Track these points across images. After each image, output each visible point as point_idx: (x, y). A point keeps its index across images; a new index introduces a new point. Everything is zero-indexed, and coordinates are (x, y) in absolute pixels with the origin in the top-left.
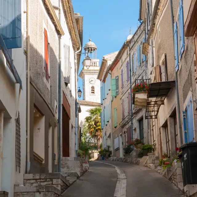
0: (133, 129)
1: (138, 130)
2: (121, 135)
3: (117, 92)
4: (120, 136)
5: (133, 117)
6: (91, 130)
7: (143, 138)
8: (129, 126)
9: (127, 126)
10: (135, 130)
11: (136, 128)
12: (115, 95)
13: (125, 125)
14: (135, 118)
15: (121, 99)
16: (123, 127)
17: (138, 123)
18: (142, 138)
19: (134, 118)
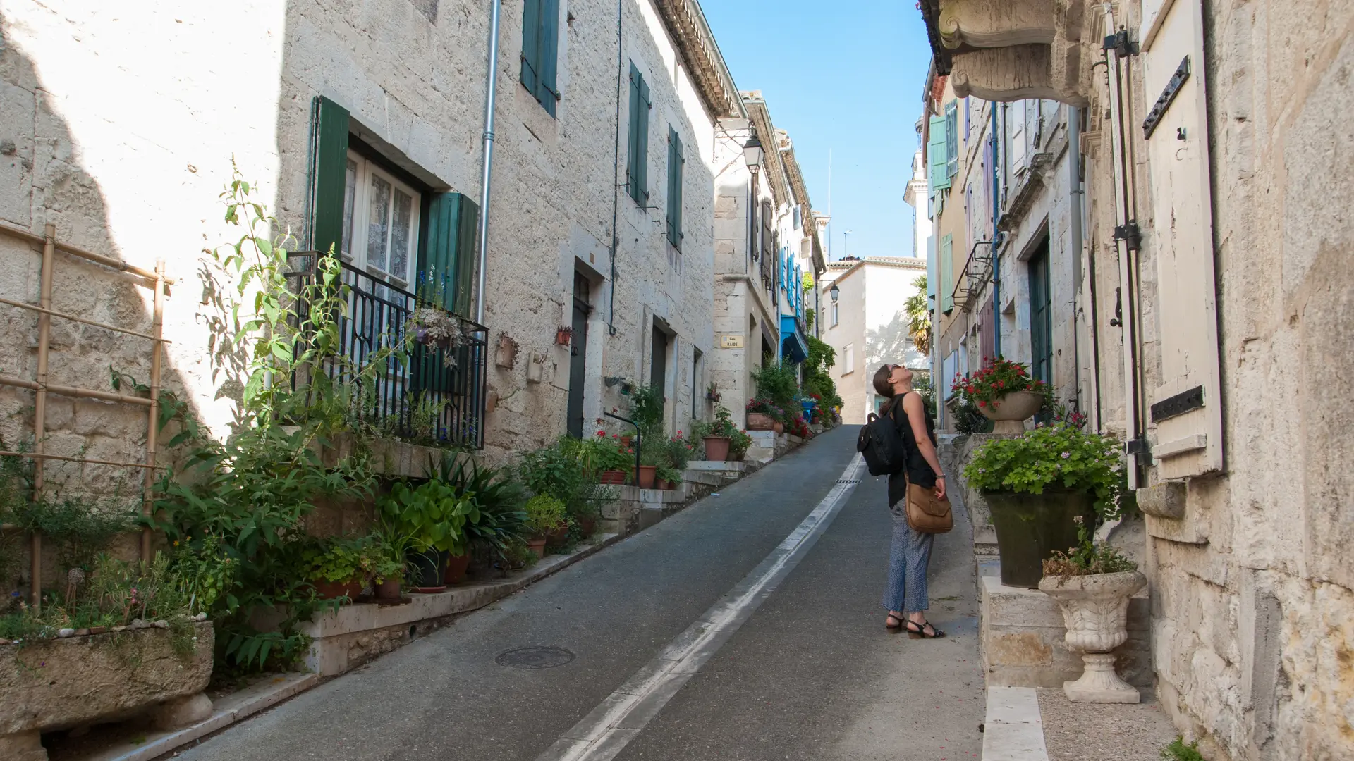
0: (1003, 307)
1: (1023, 311)
2: (964, 344)
3: (950, 168)
4: (961, 348)
5: (1000, 251)
6: (920, 334)
7: (1049, 355)
8: (987, 297)
9: (981, 303)
10: (1010, 312)
11: (1013, 302)
12: (943, 181)
13: (973, 296)
14: (1011, 253)
15: (963, 192)
16: (967, 309)
17: (1026, 276)
18: (1044, 355)
19: (1007, 254)
